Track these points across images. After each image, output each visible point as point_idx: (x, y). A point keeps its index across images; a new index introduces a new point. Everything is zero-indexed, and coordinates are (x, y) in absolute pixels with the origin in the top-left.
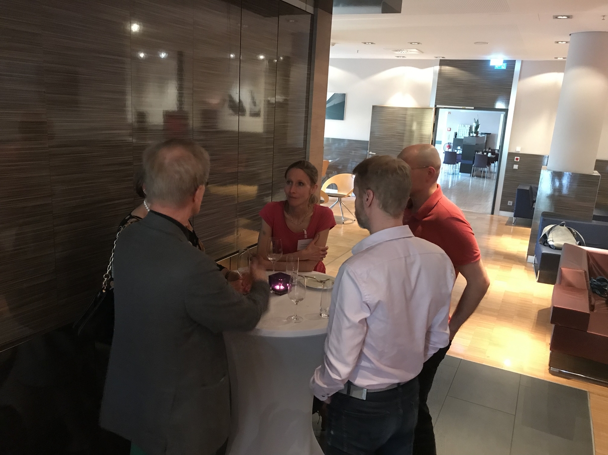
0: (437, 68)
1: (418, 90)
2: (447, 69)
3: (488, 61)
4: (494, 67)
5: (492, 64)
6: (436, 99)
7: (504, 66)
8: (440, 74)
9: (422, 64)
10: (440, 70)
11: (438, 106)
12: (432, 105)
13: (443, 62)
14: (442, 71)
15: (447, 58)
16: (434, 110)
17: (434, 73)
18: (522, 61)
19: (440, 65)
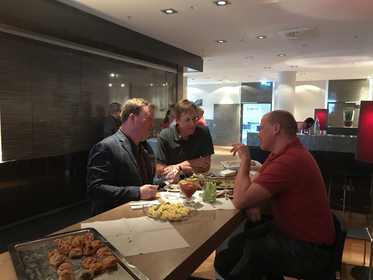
0: (241, 86)
1: (233, 97)
2: (245, 87)
3: (261, 83)
4: (263, 85)
6: (241, 100)
9: (234, 85)
10: (242, 87)
11: (242, 103)
12: (240, 103)
13: (243, 84)
14: (243, 88)
15: (244, 82)
16: (240, 105)
17: (240, 89)
18: (275, 82)
19: (242, 85)
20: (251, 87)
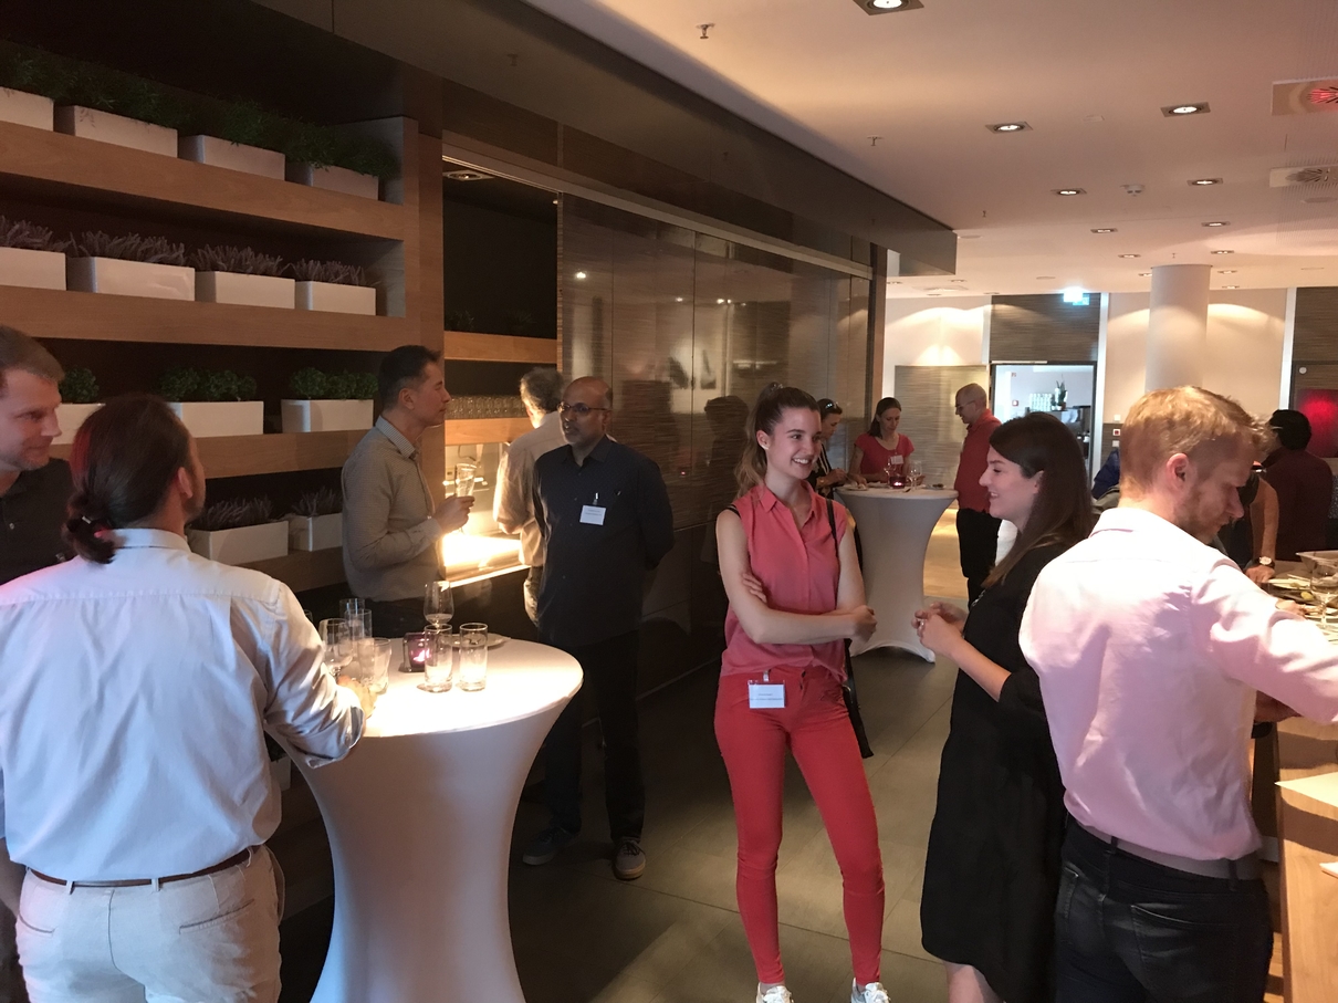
0: (989, 308)
1: (962, 340)
2: (1003, 308)
3: (1062, 295)
4: (1070, 304)
5: (1066, 299)
6: (991, 353)
7: (1086, 302)
8: (994, 315)
9: (967, 304)
10: (993, 311)
11: (993, 362)
12: (986, 362)
13: (997, 300)
14: (997, 312)
15: (1003, 293)
16: (988, 368)
17: (985, 315)
18: (1110, 294)
19: (993, 303)
20: (1026, 311)
